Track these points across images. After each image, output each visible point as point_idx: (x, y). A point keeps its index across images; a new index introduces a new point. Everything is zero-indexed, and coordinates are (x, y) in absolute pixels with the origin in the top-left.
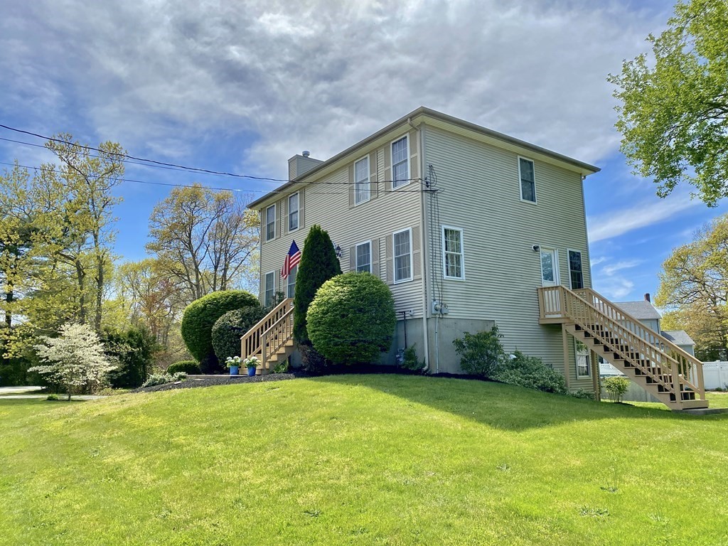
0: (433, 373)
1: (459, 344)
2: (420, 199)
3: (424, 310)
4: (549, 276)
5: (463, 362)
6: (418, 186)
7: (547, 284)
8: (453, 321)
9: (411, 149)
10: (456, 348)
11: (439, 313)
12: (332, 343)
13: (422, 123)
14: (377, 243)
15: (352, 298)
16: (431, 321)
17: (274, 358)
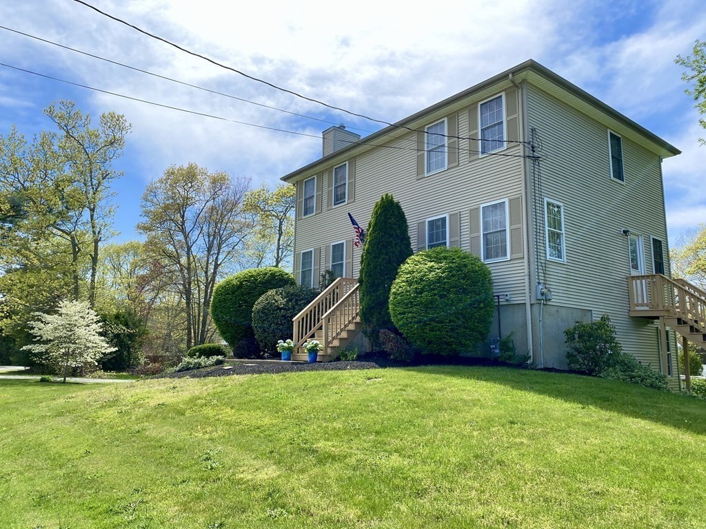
0: (539, 367)
1: (570, 335)
2: (522, 166)
3: (527, 294)
4: (635, 267)
5: (569, 355)
6: (520, 150)
7: (634, 273)
8: (555, 309)
9: (507, 108)
10: (565, 338)
11: (543, 299)
12: (428, 327)
13: (524, 81)
14: (456, 217)
15: (453, 276)
16: (536, 308)
17: (336, 343)
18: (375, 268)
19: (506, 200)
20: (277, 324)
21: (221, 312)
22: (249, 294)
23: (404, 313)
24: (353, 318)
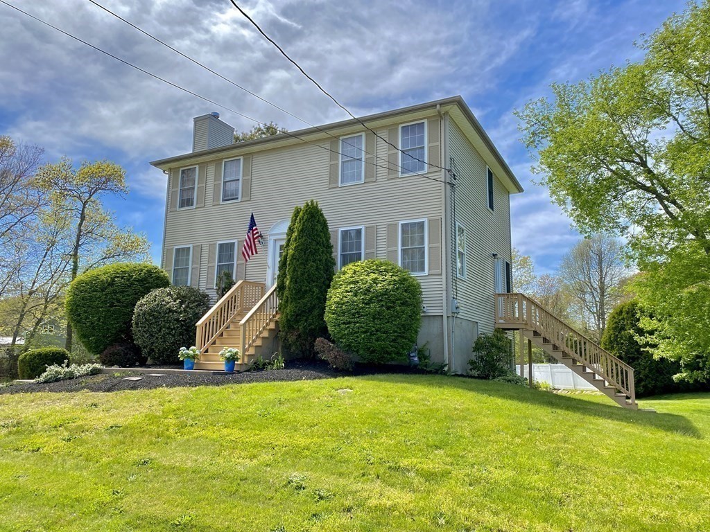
0: (452, 374)
2: (443, 191)
3: (445, 308)
8: (463, 321)
9: (429, 133)
12: (374, 337)
13: (446, 113)
14: (372, 230)
15: (397, 289)
17: (252, 351)
19: (426, 220)
20: (169, 328)
21: (85, 312)
22: (123, 292)
23: (349, 323)
24: (267, 324)
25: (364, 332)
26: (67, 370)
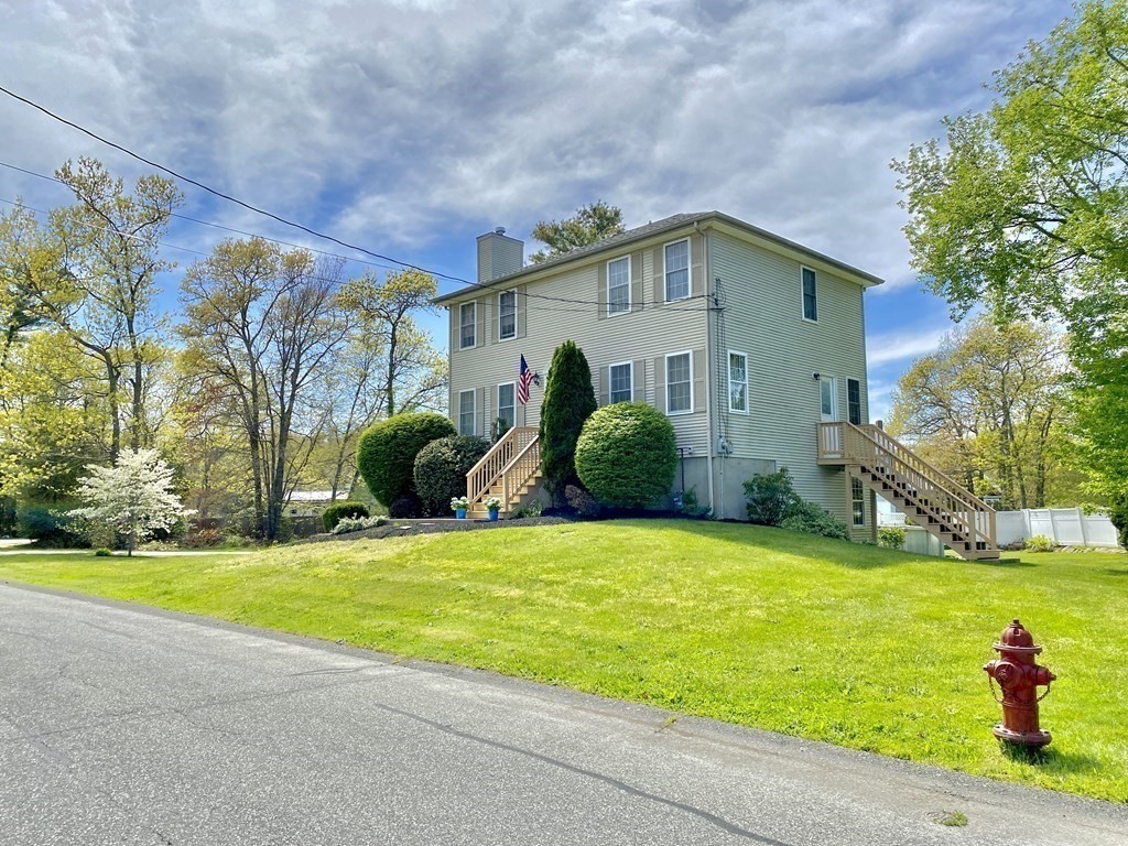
0: (719, 518)
1: (748, 487)
2: (706, 319)
3: (709, 447)
4: (827, 410)
5: (749, 506)
6: (703, 303)
7: (825, 418)
8: (737, 460)
9: (692, 254)
10: (744, 490)
11: (725, 453)
12: (614, 483)
13: (709, 228)
14: (641, 364)
15: (638, 433)
16: (717, 461)
17: (516, 500)
18: (558, 421)
19: (690, 352)
20: (445, 479)
21: (373, 466)
22: (405, 444)
23: (591, 470)
24: (533, 473)
25: (604, 479)
26: (356, 522)
